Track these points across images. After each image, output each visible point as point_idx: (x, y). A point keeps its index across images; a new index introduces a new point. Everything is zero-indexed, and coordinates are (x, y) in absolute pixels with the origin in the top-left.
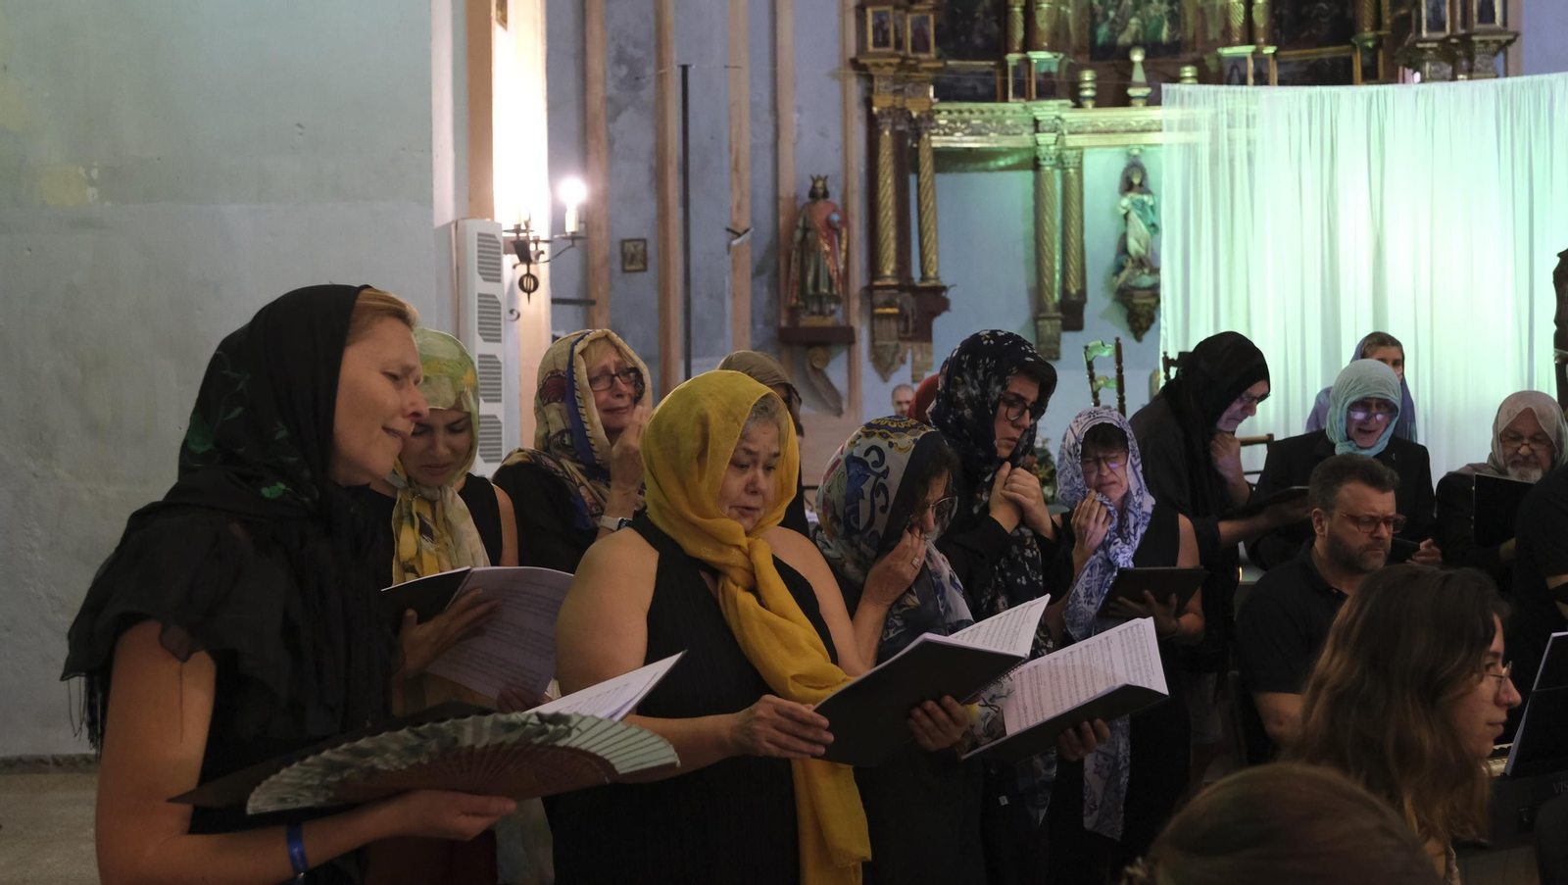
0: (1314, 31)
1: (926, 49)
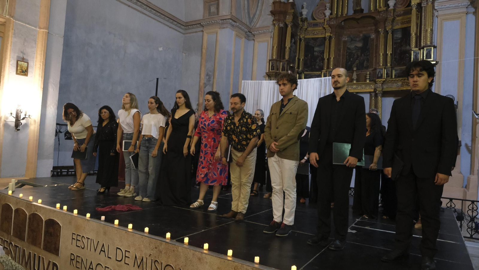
0: (405, 62)
1: (285, 70)
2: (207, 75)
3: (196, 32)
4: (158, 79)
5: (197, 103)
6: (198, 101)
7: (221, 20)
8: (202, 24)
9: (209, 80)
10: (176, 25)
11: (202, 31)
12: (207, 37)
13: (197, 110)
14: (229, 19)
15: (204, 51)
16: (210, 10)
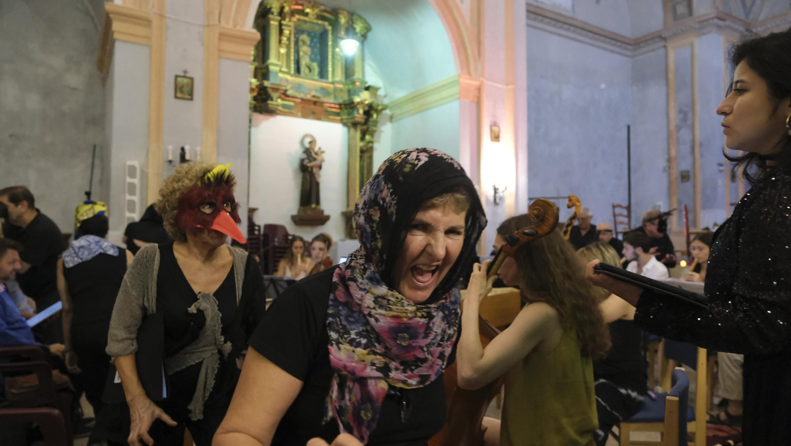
2: (681, 111)
3: (653, 50)
4: (629, 127)
5: (666, 157)
6: (669, 153)
7: (700, 22)
8: (663, 35)
9: (684, 119)
10: (620, 47)
11: (665, 47)
12: (675, 53)
13: (667, 168)
14: (713, 18)
15: (671, 76)
16: (674, 11)
